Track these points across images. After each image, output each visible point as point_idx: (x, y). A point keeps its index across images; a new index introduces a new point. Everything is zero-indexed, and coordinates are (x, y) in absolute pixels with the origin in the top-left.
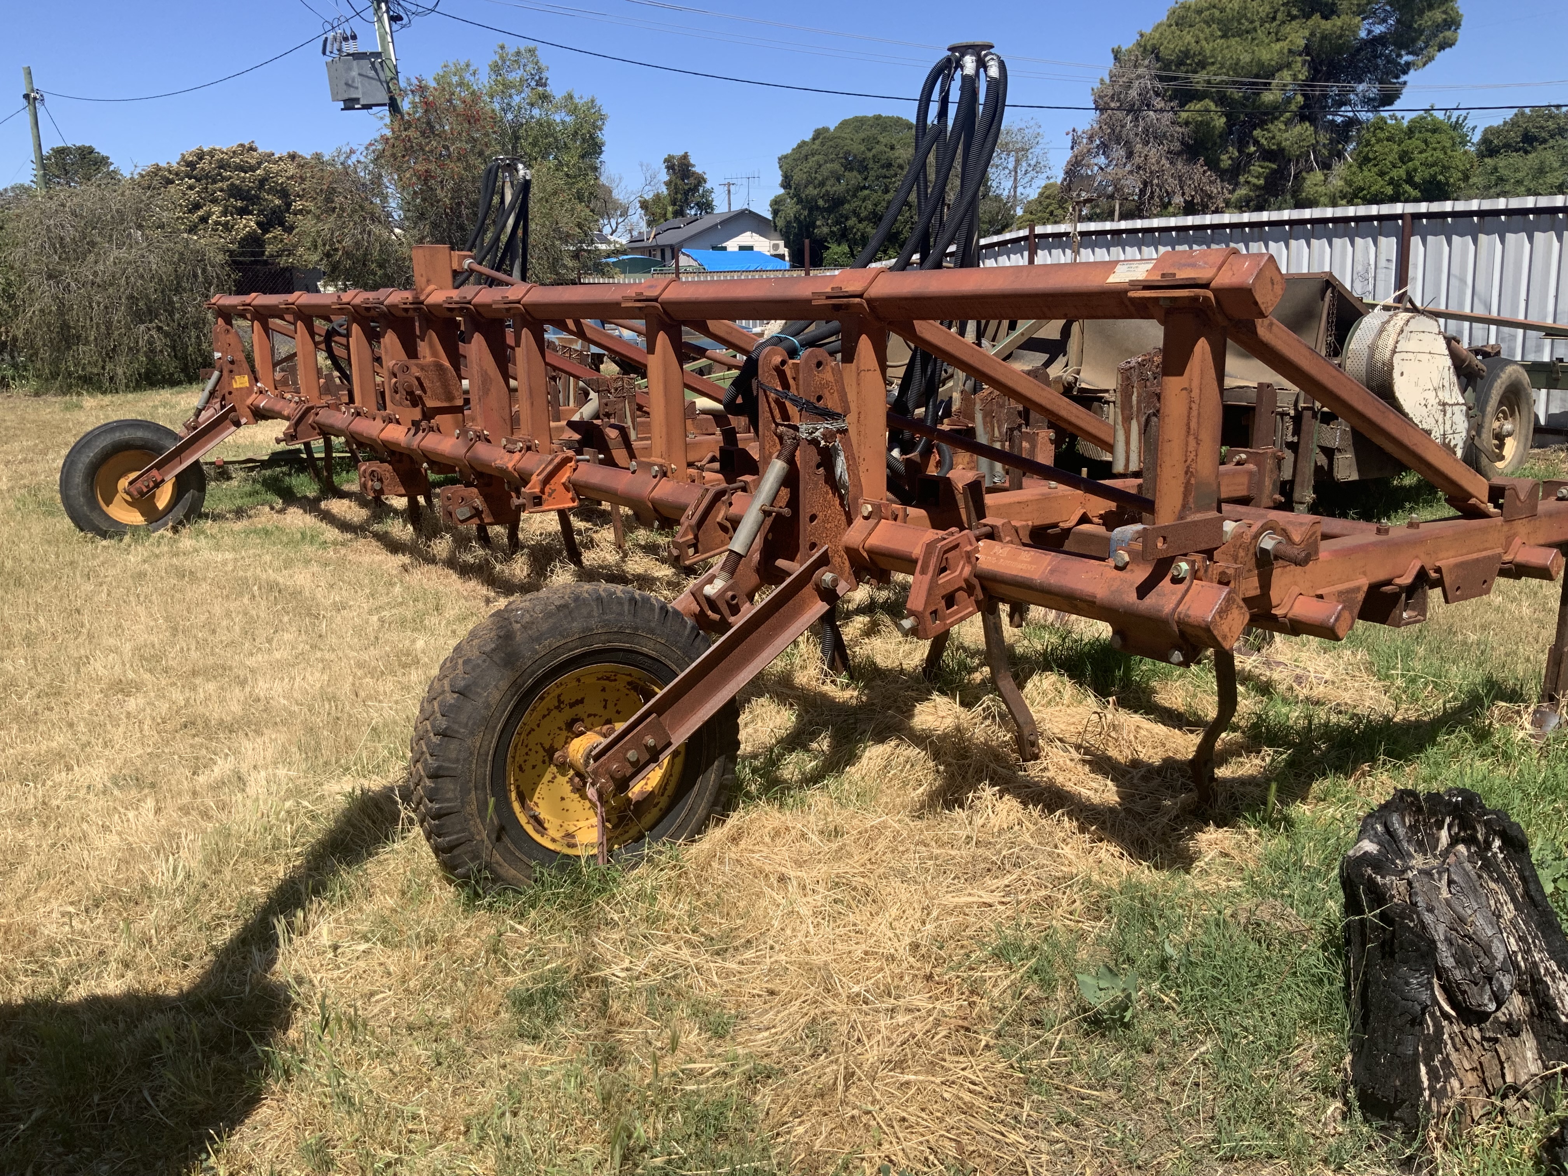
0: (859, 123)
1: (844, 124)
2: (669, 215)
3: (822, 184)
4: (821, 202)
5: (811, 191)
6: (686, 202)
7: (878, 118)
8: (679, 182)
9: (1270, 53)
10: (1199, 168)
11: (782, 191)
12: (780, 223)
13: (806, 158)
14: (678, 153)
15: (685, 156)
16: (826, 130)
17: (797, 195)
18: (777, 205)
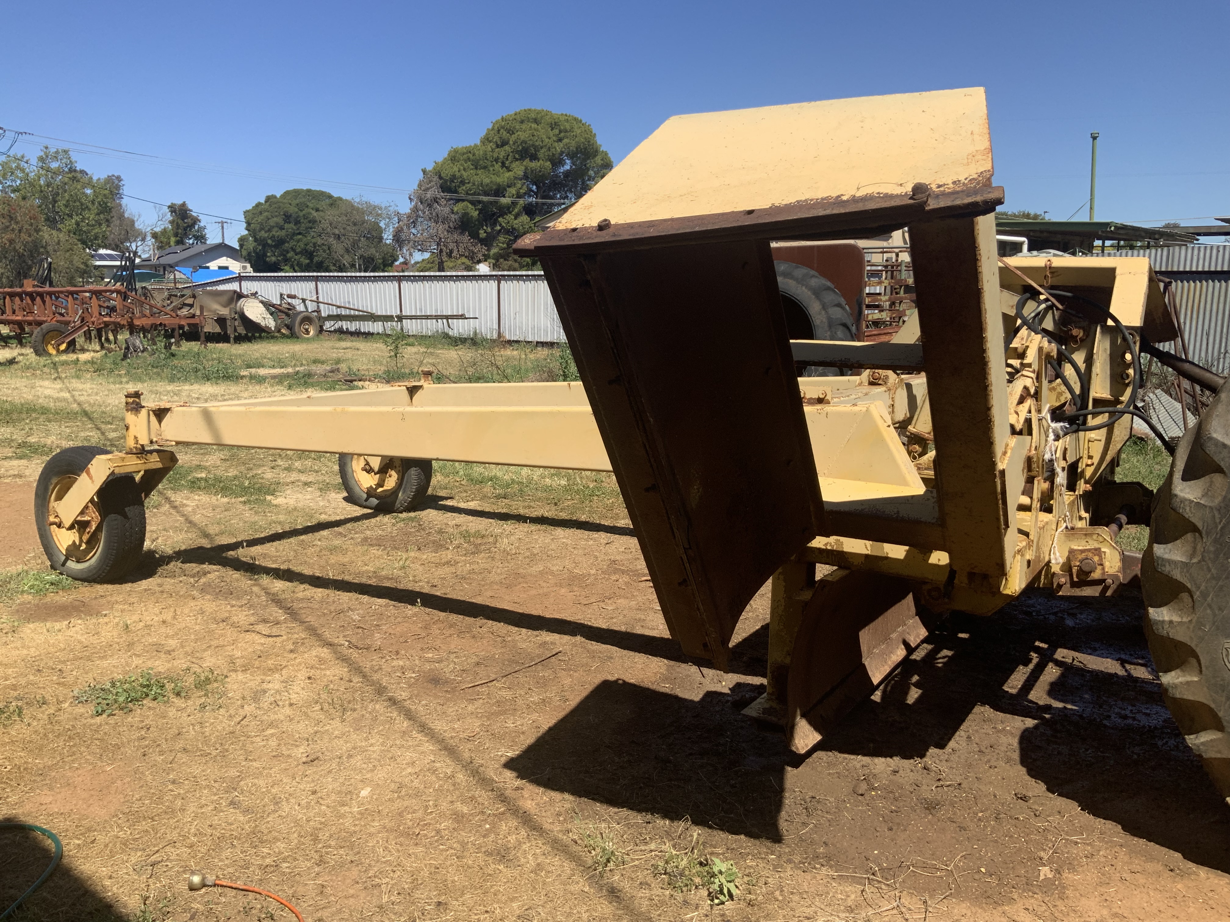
0: (297, 193)
1: (287, 193)
2: (172, 243)
3: (269, 230)
4: (269, 242)
5: (263, 234)
6: (186, 235)
7: (309, 191)
8: (180, 221)
9: (504, 177)
10: (466, 238)
11: (246, 232)
12: (244, 253)
13: (261, 213)
14: (179, 202)
15: (184, 204)
16: (274, 197)
17: (254, 237)
18: (242, 240)
